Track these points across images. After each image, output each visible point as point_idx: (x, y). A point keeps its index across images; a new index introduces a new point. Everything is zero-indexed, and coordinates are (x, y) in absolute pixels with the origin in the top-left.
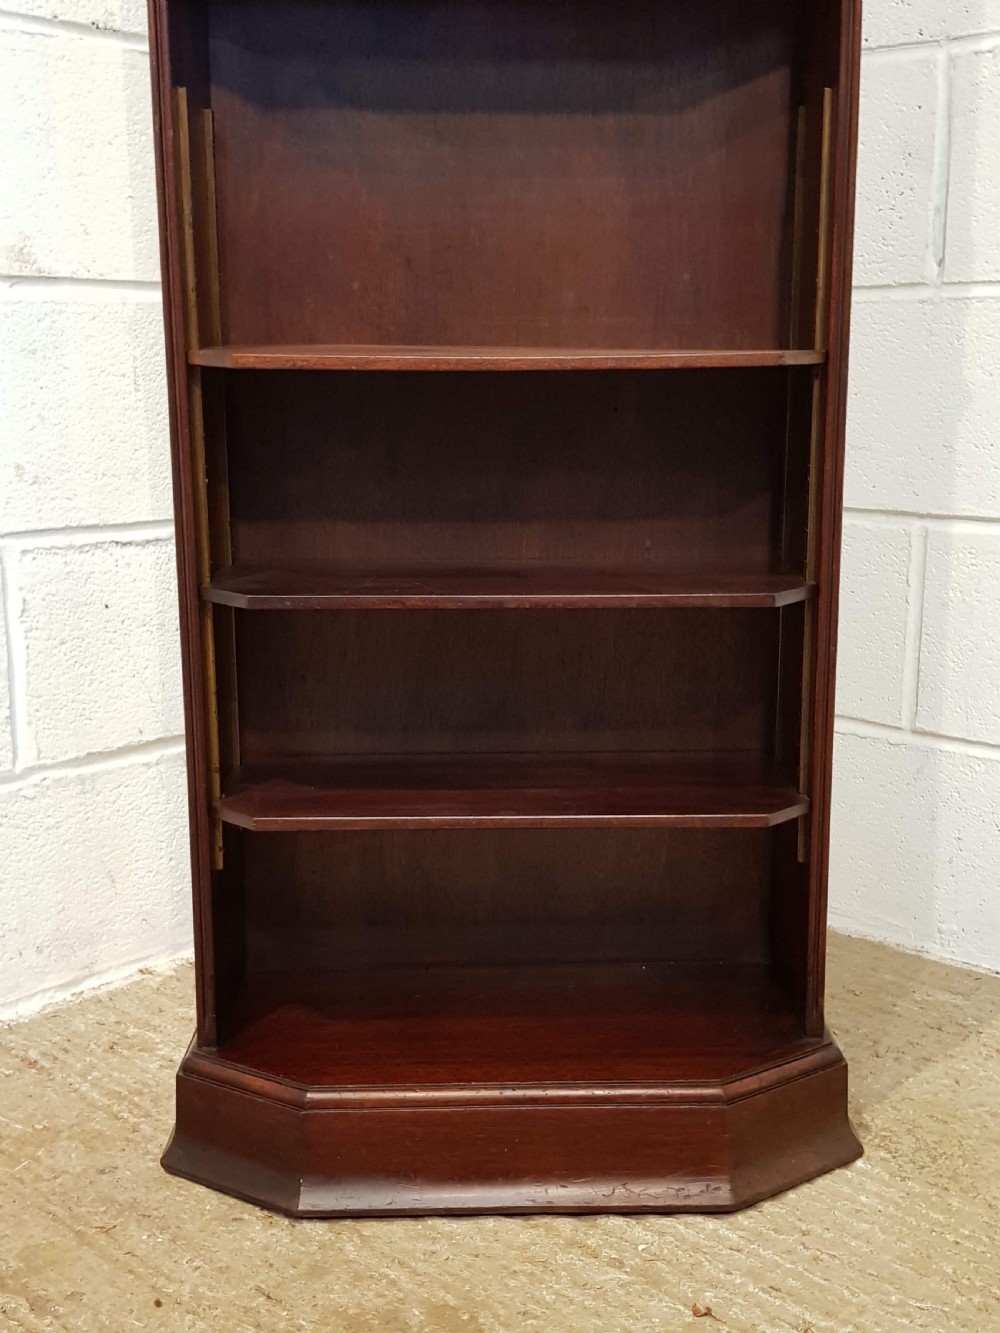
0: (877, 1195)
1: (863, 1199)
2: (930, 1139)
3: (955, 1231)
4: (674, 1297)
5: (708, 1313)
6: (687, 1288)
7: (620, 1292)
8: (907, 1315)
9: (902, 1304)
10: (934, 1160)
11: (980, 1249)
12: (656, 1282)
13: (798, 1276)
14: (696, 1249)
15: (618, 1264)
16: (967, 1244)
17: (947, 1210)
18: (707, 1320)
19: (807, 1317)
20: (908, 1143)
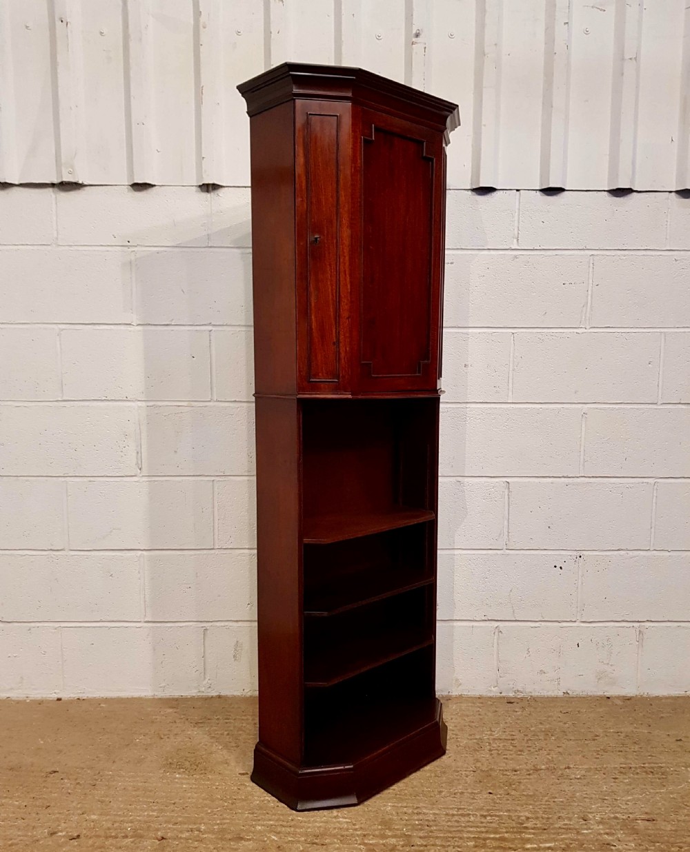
0: (189, 784)
1: (184, 786)
2: (193, 760)
3: (214, 785)
4: (150, 839)
5: (163, 838)
6: (152, 834)
7: (132, 844)
8: (215, 814)
9: (212, 812)
10: (197, 766)
11: (224, 787)
12: (141, 837)
13: (180, 816)
14: (146, 822)
15: (126, 837)
16: (220, 787)
17: (209, 779)
18: (164, 841)
19: (190, 827)
20: (187, 764)
